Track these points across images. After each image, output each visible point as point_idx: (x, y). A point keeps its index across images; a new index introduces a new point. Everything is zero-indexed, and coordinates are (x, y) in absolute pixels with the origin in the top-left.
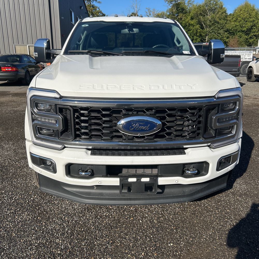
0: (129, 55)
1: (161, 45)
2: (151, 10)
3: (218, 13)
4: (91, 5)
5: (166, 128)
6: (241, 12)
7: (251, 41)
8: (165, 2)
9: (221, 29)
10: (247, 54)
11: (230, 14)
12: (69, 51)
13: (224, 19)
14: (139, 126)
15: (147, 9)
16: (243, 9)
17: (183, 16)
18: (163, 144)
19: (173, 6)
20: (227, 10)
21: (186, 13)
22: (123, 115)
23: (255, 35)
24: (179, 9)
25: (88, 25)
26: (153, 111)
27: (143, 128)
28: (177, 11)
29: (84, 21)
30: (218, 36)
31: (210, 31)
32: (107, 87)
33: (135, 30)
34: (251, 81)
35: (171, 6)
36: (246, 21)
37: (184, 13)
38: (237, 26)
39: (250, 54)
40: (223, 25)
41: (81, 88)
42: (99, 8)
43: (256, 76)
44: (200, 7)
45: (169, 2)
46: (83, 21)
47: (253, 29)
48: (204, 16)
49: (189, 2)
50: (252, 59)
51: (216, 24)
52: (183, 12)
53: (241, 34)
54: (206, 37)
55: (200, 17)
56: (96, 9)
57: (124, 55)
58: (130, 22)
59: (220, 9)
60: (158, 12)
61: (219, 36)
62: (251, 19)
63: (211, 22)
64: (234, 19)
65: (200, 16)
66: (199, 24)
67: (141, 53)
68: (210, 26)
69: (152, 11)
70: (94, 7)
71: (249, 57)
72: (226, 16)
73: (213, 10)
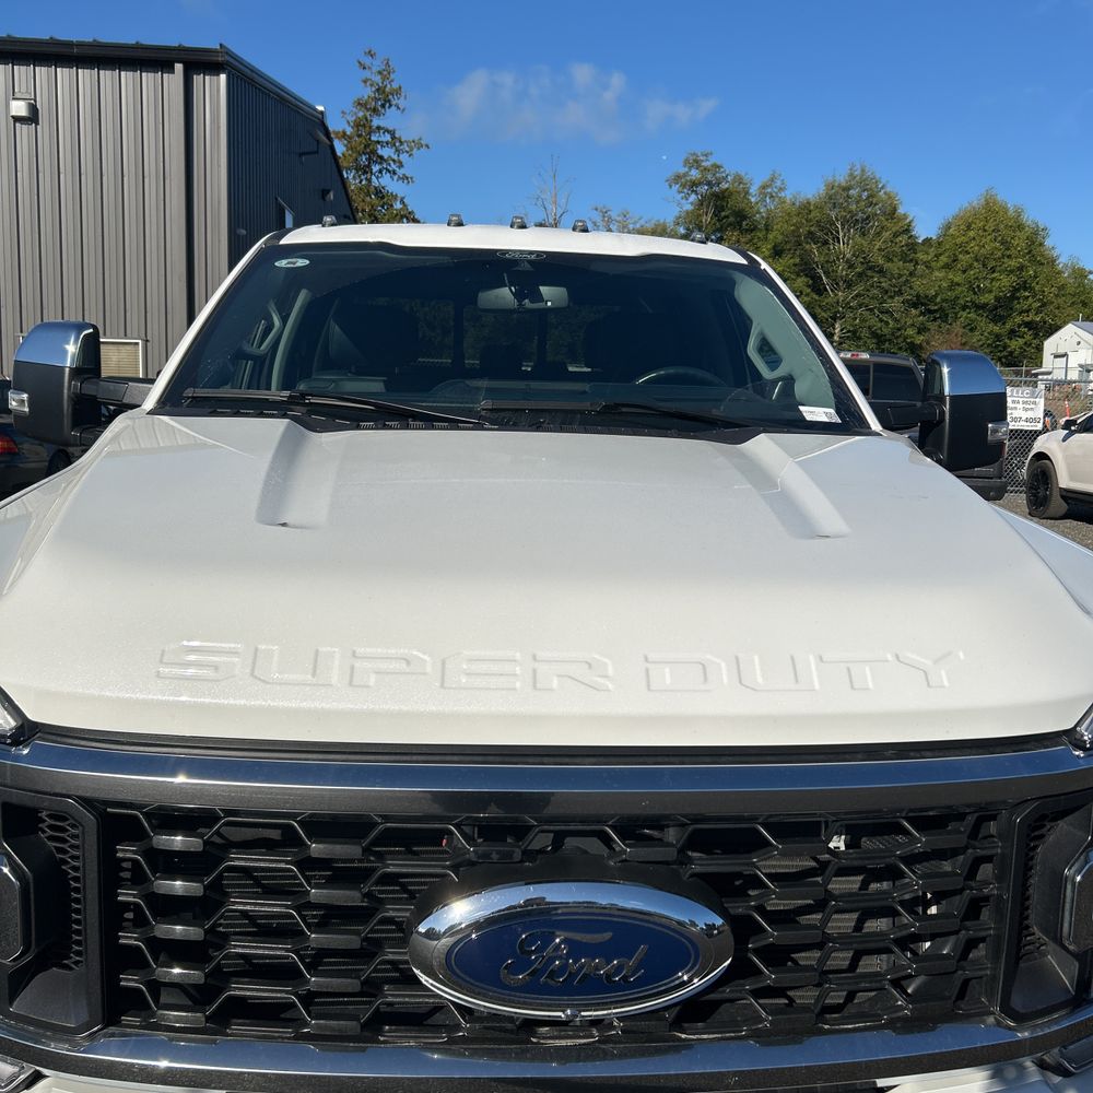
0: (515, 427)
1: (681, 370)
2: (614, 214)
3: (878, 234)
4: (372, 189)
5: (756, 951)
6: (972, 234)
7: (1015, 344)
8: (671, 186)
9: (892, 297)
10: (1021, 400)
11: (927, 241)
12: (189, 392)
13: (904, 258)
14: (569, 955)
15: (596, 209)
16: (978, 221)
17: (743, 240)
18: (735, 1074)
19: (702, 205)
20: (913, 224)
21: (752, 231)
22: (455, 868)
23: (1029, 325)
24: (723, 214)
25: (308, 262)
26: (671, 835)
27: (597, 968)
28: (718, 220)
29: (290, 239)
30: (881, 320)
31: (848, 303)
32: (352, 668)
33: (551, 294)
34: (1046, 515)
35: (692, 204)
36: (993, 270)
37: (747, 230)
38: (959, 285)
39: (1035, 403)
40: (904, 279)
41: (165, 670)
42: (402, 201)
43: (1068, 495)
44: (806, 208)
45: (684, 186)
46: (284, 241)
47: (1018, 298)
48: (826, 243)
49: (764, 188)
50: (1042, 421)
51: (873, 277)
52: (741, 226)
53: (972, 315)
54: (833, 326)
55: (808, 247)
56: (392, 206)
57: (487, 425)
58: (522, 252)
59: (887, 220)
60: (642, 222)
61: (887, 323)
62: (1013, 263)
63: (851, 266)
64: (944, 259)
65: (807, 243)
66: (806, 276)
67: (582, 412)
68: (849, 285)
69: (618, 219)
70: (383, 197)
71: (1030, 414)
72: (912, 246)
73: (860, 223)
